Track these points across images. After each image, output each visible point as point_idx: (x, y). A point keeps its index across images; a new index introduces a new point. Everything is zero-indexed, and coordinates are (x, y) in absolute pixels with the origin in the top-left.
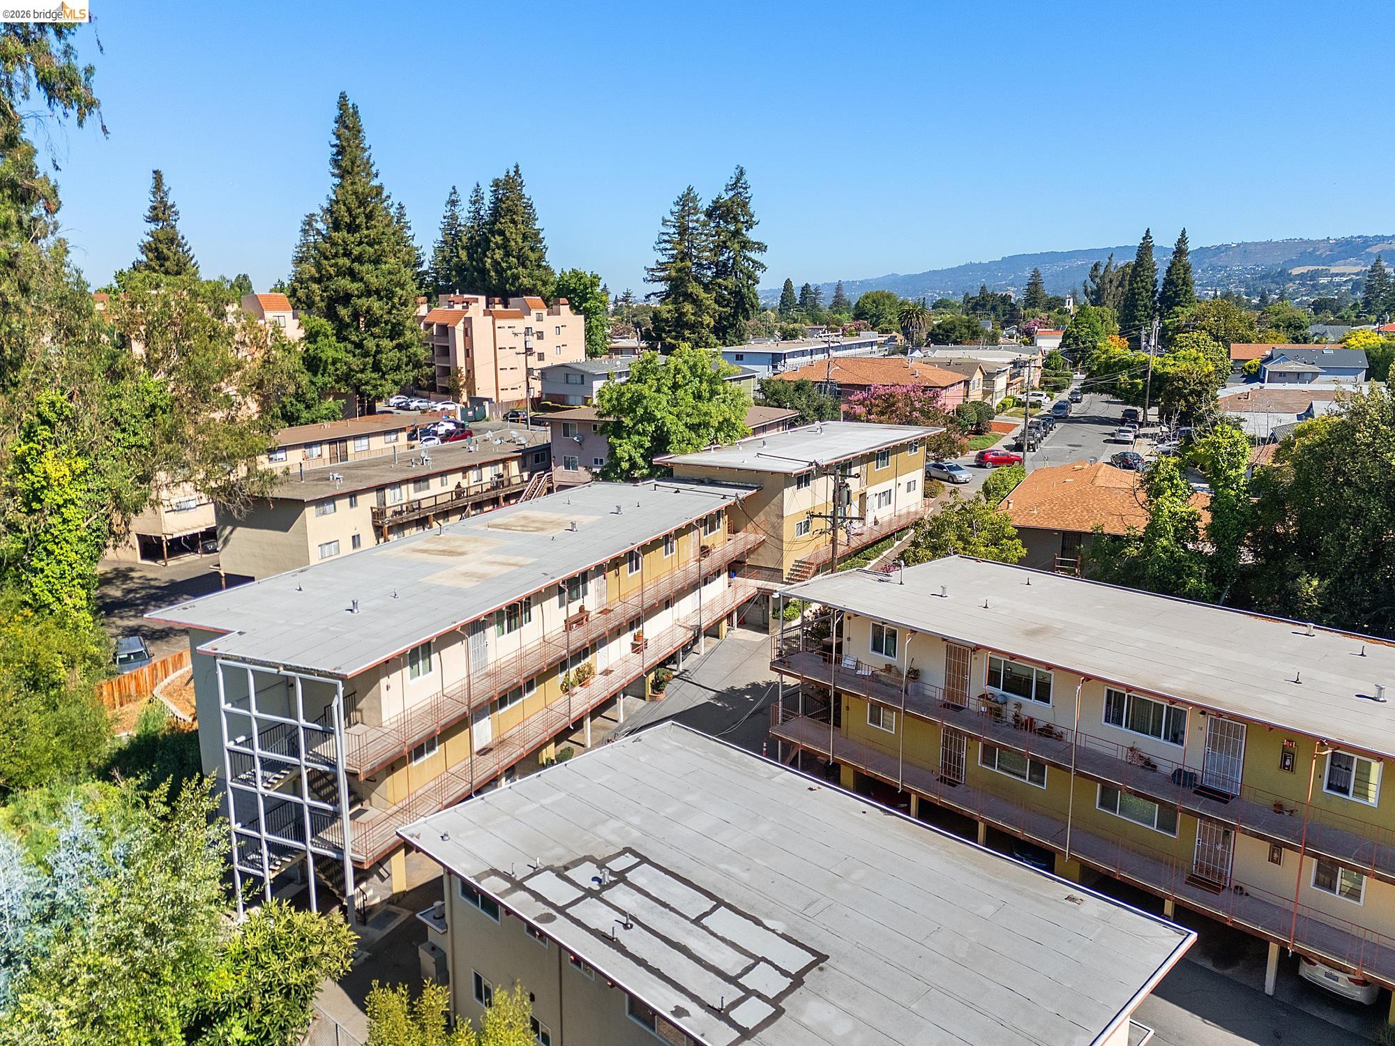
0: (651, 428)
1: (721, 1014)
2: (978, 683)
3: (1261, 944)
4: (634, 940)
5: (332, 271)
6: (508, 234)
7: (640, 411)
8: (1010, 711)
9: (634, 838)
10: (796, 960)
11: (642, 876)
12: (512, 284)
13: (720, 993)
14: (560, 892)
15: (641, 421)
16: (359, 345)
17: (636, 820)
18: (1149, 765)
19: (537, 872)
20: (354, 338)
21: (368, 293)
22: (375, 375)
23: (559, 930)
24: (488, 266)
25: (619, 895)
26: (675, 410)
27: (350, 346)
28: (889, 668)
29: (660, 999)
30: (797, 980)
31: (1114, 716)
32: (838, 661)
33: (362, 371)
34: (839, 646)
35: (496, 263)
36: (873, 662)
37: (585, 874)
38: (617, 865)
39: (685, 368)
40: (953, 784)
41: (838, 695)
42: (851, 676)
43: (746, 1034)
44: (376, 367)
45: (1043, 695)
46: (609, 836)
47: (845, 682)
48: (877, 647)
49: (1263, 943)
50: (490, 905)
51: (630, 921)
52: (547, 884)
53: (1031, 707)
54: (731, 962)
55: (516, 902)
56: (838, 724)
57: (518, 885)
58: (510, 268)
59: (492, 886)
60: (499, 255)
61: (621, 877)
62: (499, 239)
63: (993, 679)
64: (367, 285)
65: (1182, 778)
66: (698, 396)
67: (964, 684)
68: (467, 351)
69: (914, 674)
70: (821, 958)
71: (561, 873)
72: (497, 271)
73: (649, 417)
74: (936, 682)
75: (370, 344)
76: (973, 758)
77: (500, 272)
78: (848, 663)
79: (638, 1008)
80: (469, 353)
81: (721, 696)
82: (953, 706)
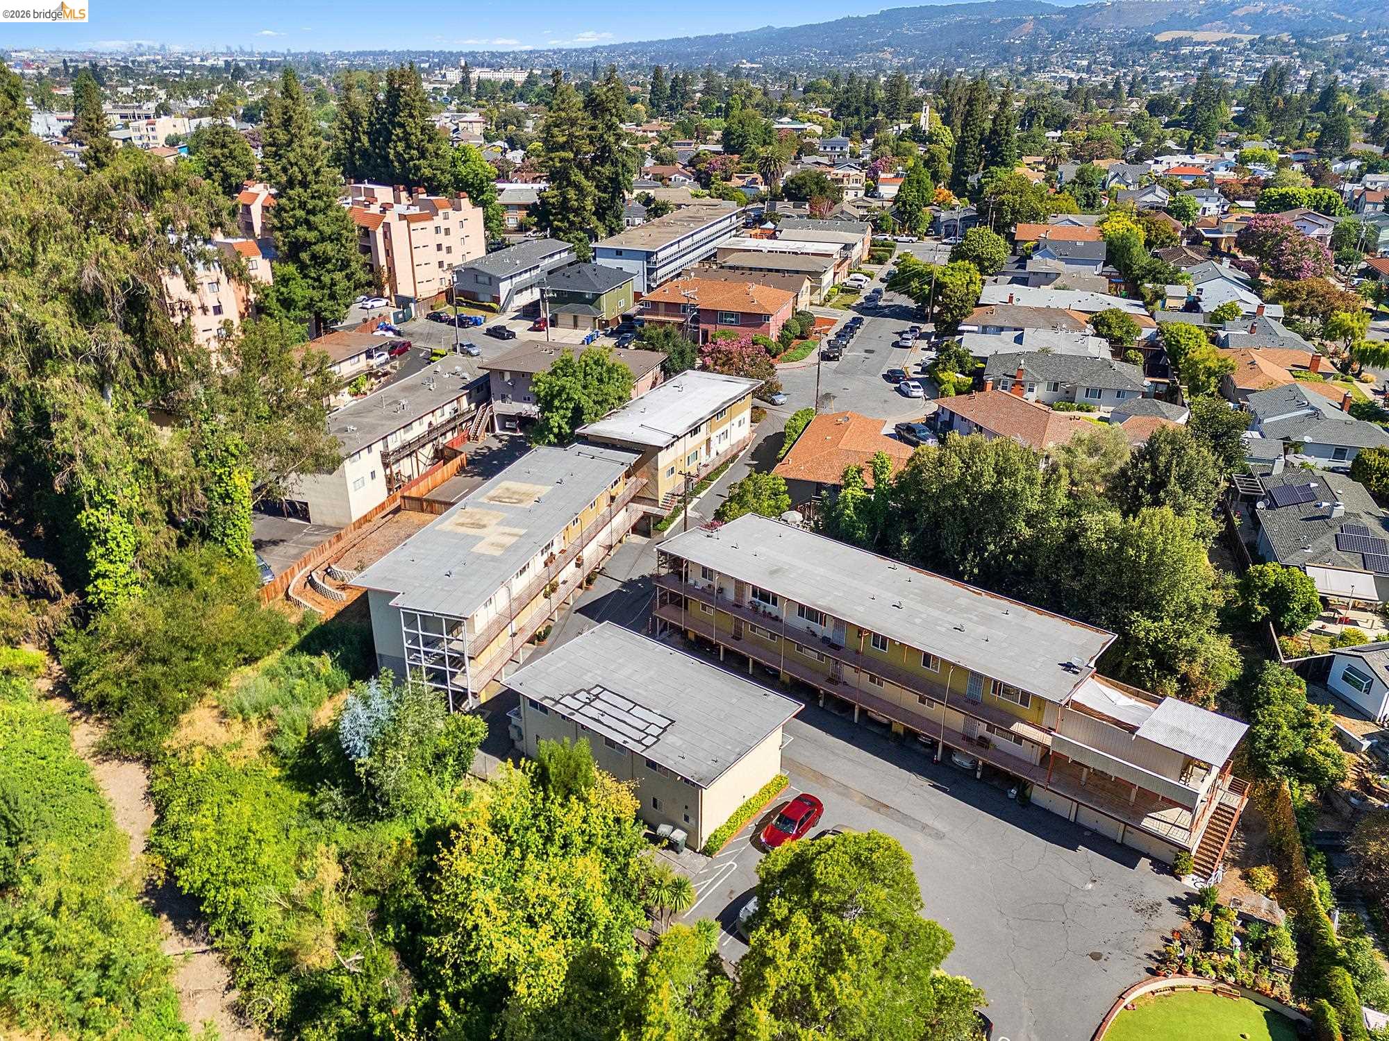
0: (571, 406)
1: (639, 742)
2: (749, 597)
3: (852, 706)
4: (605, 719)
5: (291, 221)
6: (408, 129)
7: (564, 396)
8: (761, 609)
9: (599, 680)
10: (665, 722)
11: (605, 696)
12: (415, 174)
13: (638, 735)
14: (575, 704)
15: (565, 401)
16: (318, 279)
17: (599, 672)
18: (814, 634)
19: (563, 696)
20: (313, 275)
21: (323, 239)
22: (331, 303)
23: (577, 718)
24: (391, 157)
25: (597, 703)
26: (586, 392)
27: (310, 281)
28: (710, 586)
29: (619, 739)
30: (665, 729)
31: (801, 614)
32: (686, 580)
33: (321, 301)
34: (686, 574)
35: (398, 154)
36: (702, 583)
37: (583, 696)
38: (595, 691)
39: (591, 362)
40: (738, 639)
41: (686, 599)
42: (691, 589)
43: (647, 747)
44: (332, 297)
45: (775, 603)
46: (589, 680)
47: (690, 592)
48: (704, 576)
49: (853, 706)
50: (544, 709)
51: (604, 713)
52: (567, 700)
53: (770, 608)
54: (642, 725)
55: (558, 708)
56: (686, 608)
57: (558, 702)
58: (412, 159)
59: (547, 703)
60: (401, 147)
61: (597, 696)
62: (399, 131)
63: (754, 594)
64: (321, 233)
65: (825, 640)
66: (601, 381)
67: (743, 596)
68: (387, 252)
69: (721, 590)
70: (673, 722)
71: (573, 696)
72: (399, 161)
73: (569, 399)
74: (731, 595)
75: (326, 279)
76: (746, 630)
77: (403, 162)
78: (691, 582)
79: (610, 742)
80: (389, 252)
81: (625, 585)
82: (738, 606)
